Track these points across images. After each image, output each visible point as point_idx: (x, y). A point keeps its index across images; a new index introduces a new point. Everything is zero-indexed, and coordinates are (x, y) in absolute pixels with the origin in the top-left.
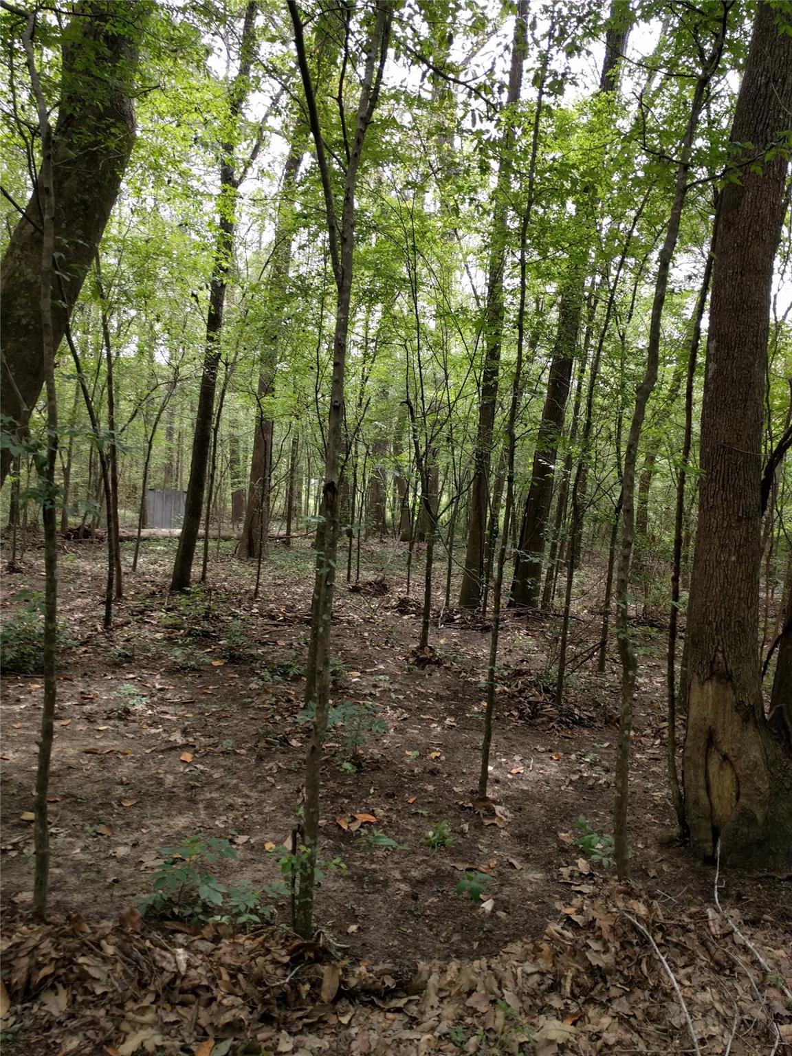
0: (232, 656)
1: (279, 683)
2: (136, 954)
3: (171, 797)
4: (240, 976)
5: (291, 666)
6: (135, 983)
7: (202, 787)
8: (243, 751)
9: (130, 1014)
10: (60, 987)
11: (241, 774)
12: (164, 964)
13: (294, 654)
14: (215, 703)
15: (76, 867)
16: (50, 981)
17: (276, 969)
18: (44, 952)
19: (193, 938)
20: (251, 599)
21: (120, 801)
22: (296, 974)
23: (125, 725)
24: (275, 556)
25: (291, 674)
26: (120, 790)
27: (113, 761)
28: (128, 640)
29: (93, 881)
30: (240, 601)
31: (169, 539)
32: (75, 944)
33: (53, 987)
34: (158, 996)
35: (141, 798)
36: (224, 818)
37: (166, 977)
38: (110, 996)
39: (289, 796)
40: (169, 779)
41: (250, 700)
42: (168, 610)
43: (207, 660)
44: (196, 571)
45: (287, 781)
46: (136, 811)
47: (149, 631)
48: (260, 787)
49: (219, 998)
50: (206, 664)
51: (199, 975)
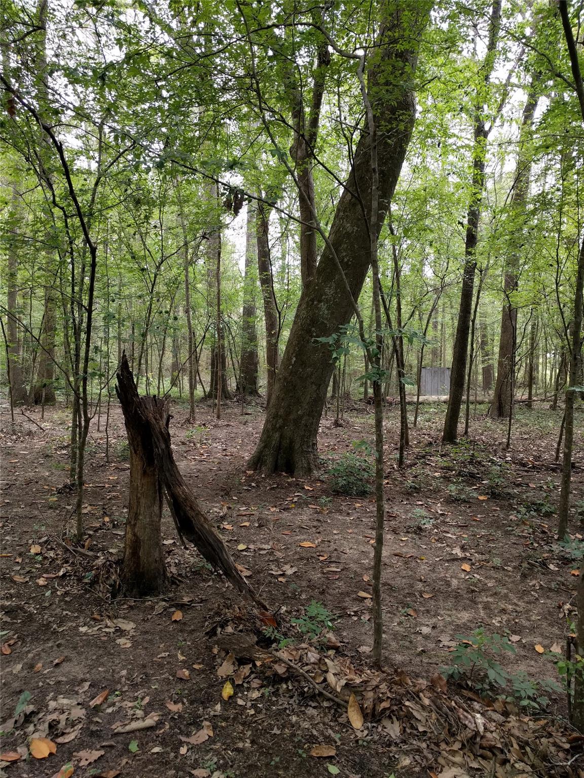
0: (493, 494)
1: (533, 517)
2: (445, 709)
3: (457, 596)
4: (528, 749)
5: (542, 505)
6: (446, 730)
7: (480, 592)
8: (510, 569)
9: (444, 752)
10: (394, 718)
11: (510, 586)
12: (467, 722)
13: (545, 495)
14: (484, 528)
15: (395, 636)
16: (388, 713)
17: (559, 751)
18: (382, 691)
19: (486, 709)
20: (504, 449)
21: (421, 593)
22: (576, 760)
23: (420, 539)
24: (520, 416)
25: (543, 511)
26: (420, 586)
27: (413, 564)
28: (416, 477)
29: (408, 648)
30: (495, 451)
31: (437, 403)
32: (402, 691)
33: (390, 717)
34: (463, 745)
35: (436, 594)
36: (499, 619)
37: (469, 733)
38: (429, 735)
39: (551, 610)
40: (454, 582)
41: (511, 528)
42: (442, 456)
43: (475, 495)
44: (461, 427)
45: (548, 597)
46: (432, 602)
47: (430, 470)
48: (526, 599)
49: (512, 761)
50: (474, 498)
51: (494, 738)
